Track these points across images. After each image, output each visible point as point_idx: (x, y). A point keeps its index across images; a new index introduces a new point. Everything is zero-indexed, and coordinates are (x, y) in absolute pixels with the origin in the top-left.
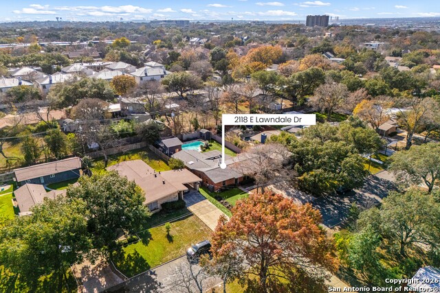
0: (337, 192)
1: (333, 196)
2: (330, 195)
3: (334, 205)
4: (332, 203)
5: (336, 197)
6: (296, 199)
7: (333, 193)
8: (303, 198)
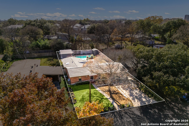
0: (181, 99)
1: (175, 102)
2: (173, 101)
3: (174, 111)
4: (172, 109)
5: (178, 104)
6: (136, 100)
7: (177, 100)
8: (144, 100)
